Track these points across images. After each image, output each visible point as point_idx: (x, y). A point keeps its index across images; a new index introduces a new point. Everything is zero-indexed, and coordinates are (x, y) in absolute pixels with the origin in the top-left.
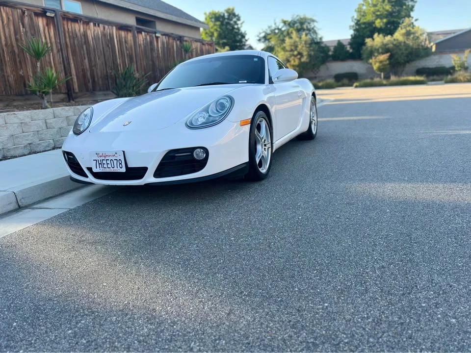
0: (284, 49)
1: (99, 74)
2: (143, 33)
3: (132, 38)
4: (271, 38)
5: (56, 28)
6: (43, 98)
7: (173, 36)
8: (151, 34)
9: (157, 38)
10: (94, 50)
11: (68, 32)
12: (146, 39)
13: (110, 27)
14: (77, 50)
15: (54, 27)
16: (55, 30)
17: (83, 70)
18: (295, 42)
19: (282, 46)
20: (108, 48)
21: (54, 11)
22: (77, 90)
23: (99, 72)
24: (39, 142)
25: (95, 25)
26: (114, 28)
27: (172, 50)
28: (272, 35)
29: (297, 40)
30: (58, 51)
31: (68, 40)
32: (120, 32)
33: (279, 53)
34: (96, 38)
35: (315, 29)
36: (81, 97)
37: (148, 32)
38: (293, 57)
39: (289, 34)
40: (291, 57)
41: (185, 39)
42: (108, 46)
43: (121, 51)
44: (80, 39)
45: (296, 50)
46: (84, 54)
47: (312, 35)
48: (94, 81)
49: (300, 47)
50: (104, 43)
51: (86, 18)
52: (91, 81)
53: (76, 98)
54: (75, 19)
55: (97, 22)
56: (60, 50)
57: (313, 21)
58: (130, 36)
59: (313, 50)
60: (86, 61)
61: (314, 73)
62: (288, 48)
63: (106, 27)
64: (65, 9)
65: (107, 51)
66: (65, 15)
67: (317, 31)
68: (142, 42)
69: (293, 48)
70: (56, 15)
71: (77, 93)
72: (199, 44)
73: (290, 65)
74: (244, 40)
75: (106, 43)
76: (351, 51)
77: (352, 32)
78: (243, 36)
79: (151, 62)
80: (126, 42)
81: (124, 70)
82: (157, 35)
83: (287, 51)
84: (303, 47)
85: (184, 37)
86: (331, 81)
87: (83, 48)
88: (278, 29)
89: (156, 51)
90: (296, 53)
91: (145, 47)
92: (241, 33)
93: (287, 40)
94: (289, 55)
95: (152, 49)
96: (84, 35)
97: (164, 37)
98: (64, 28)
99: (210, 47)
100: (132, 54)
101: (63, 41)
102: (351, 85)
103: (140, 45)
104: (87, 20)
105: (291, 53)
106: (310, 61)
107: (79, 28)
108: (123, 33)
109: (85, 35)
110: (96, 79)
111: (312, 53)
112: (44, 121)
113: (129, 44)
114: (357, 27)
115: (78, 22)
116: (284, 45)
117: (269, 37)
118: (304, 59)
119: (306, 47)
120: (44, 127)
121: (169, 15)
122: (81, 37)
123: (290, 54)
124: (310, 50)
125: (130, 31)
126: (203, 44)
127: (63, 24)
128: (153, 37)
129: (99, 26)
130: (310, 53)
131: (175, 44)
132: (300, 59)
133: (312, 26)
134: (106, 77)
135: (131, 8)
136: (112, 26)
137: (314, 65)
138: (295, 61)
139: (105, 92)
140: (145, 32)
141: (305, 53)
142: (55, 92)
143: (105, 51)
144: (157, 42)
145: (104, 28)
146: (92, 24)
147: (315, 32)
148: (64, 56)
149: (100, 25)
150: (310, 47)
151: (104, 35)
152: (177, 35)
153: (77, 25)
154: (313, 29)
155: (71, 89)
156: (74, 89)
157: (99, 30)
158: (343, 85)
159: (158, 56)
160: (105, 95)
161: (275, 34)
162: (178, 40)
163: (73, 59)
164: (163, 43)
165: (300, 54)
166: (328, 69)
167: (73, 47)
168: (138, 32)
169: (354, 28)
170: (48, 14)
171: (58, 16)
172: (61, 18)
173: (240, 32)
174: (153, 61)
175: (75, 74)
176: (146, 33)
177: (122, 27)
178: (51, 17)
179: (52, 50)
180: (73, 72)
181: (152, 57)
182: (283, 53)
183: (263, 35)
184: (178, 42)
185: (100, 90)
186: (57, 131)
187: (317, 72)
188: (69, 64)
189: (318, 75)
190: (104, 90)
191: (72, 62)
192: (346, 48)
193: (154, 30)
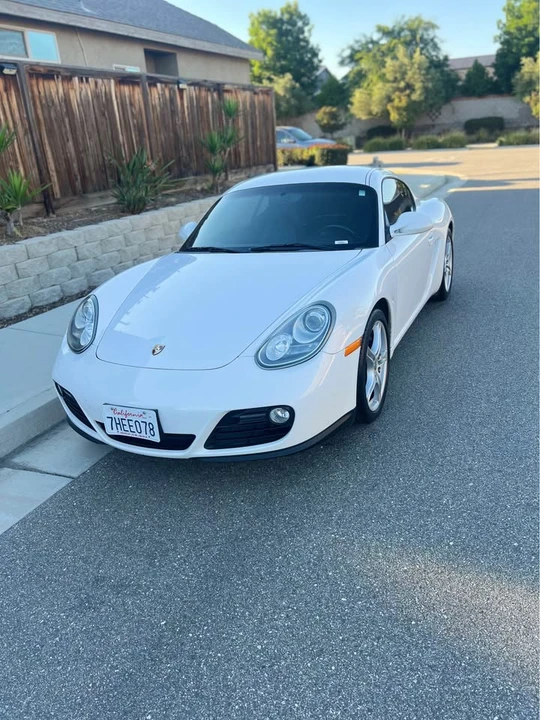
0: (382, 77)
1: (92, 163)
2: (159, 85)
3: (141, 96)
4: (361, 58)
5: (20, 93)
6: (8, 220)
7: (207, 84)
8: (171, 86)
9: (181, 91)
10: (82, 122)
11: (40, 97)
12: (164, 94)
13: (106, 81)
14: (56, 127)
15: (17, 90)
16: (18, 97)
17: (67, 161)
18: (402, 65)
19: (379, 73)
20: (104, 120)
21: (15, 64)
22: (59, 196)
23: (91, 161)
24: (8, 302)
25: (81, 80)
26: (112, 81)
27: (205, 109)
28: (364, 52)
29: (406, 61)
30: (26, 134)
31: (39, 111)
32: (122, 87)
33: (375, 85)
34: (83, 104)
35: (436, 40)
36: (65, 205)
37: (166, 83)
38: (397, 93)
39: (391, 50)
40: (394, 92)
41: (227, 87)
42: (104, 115)
43: (125, 121)
44: (58, 108)
45: (403, 79)
46: (66, 133)
47: (431, 50)
48: (84, 178)
49: (410, 74)
50: (97, 111)
51: (67, 69)
52: (79, 177)
53: (58, 208)
54: (49, 74)
55: (84, 75)
56: (29, 131)
57: (434, 26)
58: (138, 92)
59: (432, 79)
60: (71, 143)
61: (431, 117)
62: (390, 76)
63: (100, 81)
64: (33, 58)
65: (102, 124)
66: (32, 69)
67: (440, 45)
68: (157, 101)
69: (398, 75)
70: (18, 71)
71: (58, 200)
72: (248, 94)
73: (393, 107)
74: (315, 60)
75: (99, 109)
76: (495, 78)
77: (498, 46)
78: (315, 55)
79: (172, 135)
80: (131, 104)
81: (131, 157)
82: (181, 86)
83: (388, 81)
84: (414, 73)
85: (224, 84)
86: (459, 134)
87: (63, 121)
88: (372, 42)
89: (180, 115)
90: (402, 84)
91: (162, 109)
92: (312, 48)
93: (389, 61)
94: (391, 89)
95: (174, 112)
96: (65, 100)
97: (192, 88)
98: (32, 92)
99: (266, 96)
100: (142, 124)
101: (32, 115)
102: (493, 141)
103: (154, 107)
104: (68, 74)
105: (395, 85)
106: (426, 98)
107: (55, 88)
108: (126, 89)
109: (67, 100)
110: (87, 174)
111: (430, 85)
112: (12, 266)
113: (137, 107)
114: (507, 37)
115: (54, 79)
116: (384, 70)
117: (358, 56)
118: (415, 97)
119: (420, 74)
120: (15, 277)
121: (197, 42)
122: (60, 105)
123: (393, 87)
124: (427, 80)
125: (138, 84)
126: (255, 93)
127: (31, 86)
128: (174, 91)
129: (87, 81)
130: (426, 84)
131: (210, 98)
132: (409, 96)
133: (431, 36)
134: (103, 168)
135: (136, 36)
136: (109, 79)
137: (431, 106)
138: (400, 101)
139: (102, 194)
140: (161, 82)
141: (418, 85)
142: (25, 202)
143: (99, 123)
144: (182, 98)
145: (96, 83)
146: (76, 79)
147: (436, 47)
148: (36, 140)
149: (90, 79)
150: (428, 73)
151: (96, 96)
152: (212, 83)
153: (52, 84)
154: (432, 40)
155: (48, 195)
156: (53, 194)
157: (88, 89)
158: (479, 141)
159: (183, 124)
160: (101, 198)
161: (369, 50)
162: (215, 90)
163: (50, 144)
164: (191, 99)
165: (409, 86)
166: (454, 111)
167: (49, 122)
168: (150, 85)
169: (502, 40)
170: (6, 71)
171: (22, 74)
172: (27, 76)
173: (310, 46)
174: (176, 133)
175: (53, 168)
176: (163, 85)
177: (126, 80)
178: (12, 75)
179: (16, 133)
180: (52, 165)
181: (174, 124)
182: (380, 85)
183: (347, 53)
184: (215, 95)
185: (95, 191)
186: (34, 280)
187: (437, 117)
188: (44, 153)
189: (437, 122)
190: (100, 190)
191: (48, 148)
192: (487, 74)
193: (176, 78)
